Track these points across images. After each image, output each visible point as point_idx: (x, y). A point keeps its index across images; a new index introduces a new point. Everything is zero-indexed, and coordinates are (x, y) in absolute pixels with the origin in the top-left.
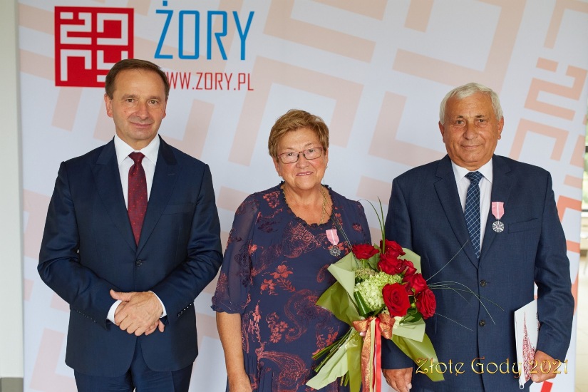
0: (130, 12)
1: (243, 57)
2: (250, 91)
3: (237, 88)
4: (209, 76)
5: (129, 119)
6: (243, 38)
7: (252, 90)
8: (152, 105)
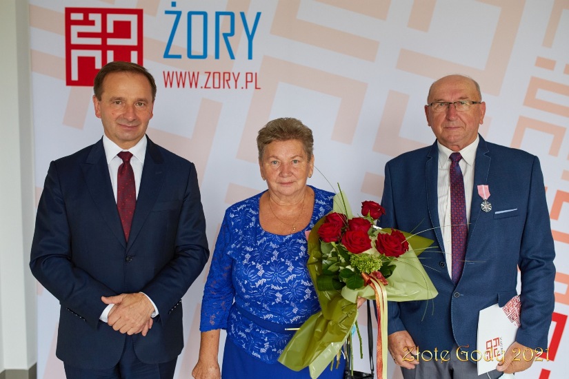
0: (139, 13)
4: (217, 75)
7: (259, 89)
8: (139, 106)
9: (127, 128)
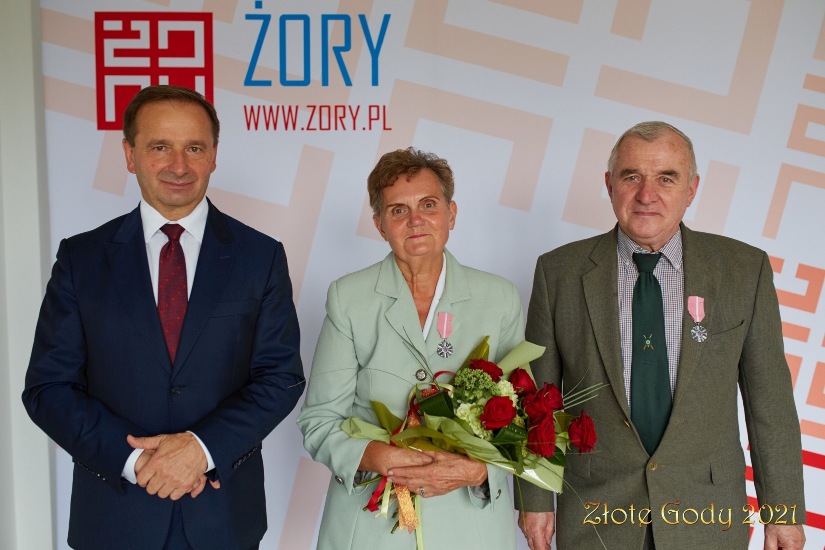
0: (207, 18)
2: (387, 131)
3: (367, 127)
7: (390, 129)
8: (192, 153)
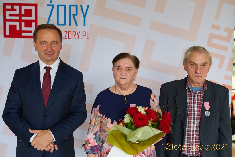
1: (85, 25)
2: (88, 39)
3: (82, 38)
5: (44, 52)
6: (85, 16)
7: (89, 39)
9: (49, 55)
